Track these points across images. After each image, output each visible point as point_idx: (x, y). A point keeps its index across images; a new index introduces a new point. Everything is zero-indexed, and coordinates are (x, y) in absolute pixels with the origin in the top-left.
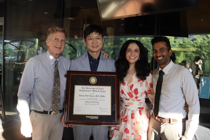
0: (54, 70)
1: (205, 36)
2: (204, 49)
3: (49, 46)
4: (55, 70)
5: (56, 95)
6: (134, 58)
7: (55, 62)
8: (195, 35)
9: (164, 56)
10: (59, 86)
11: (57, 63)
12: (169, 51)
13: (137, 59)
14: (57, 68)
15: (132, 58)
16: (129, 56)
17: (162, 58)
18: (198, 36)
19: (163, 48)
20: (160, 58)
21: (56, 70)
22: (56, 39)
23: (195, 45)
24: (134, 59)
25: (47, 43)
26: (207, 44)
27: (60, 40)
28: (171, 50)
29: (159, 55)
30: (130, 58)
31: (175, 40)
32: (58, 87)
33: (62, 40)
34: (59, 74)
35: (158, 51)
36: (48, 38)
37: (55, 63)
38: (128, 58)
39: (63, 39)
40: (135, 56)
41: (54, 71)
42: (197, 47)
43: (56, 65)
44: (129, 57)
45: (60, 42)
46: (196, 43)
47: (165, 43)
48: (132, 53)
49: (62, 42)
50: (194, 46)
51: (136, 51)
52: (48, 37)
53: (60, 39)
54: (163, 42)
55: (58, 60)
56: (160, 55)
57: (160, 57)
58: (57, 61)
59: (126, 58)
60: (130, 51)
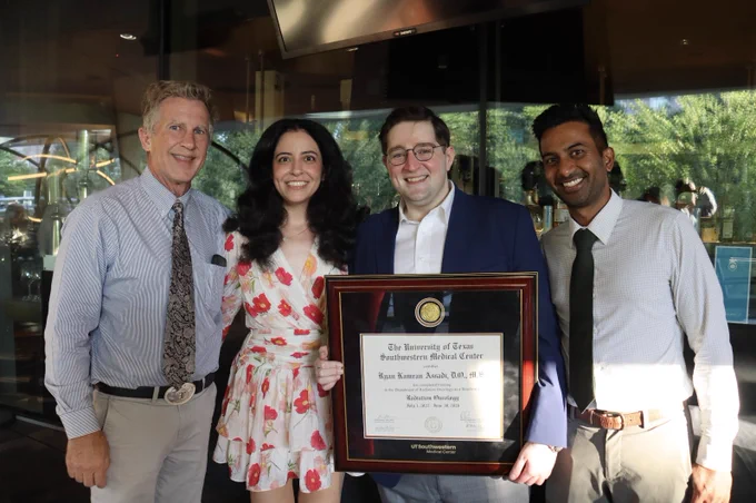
0: (169, 236)
1: (713, 98)
2: (709, 144)
3: (148, 153)
4: (174, 238)
5: (181, 325)
6: (303, 183)
7: (173, 208)
8: (679, 97)
9: (585, 175)
10: (190, 292)
11: (180, 210)
12: (601, 155)
13: (313, 187)
14: (182, 227)
15: (295, 184)
16: (286, 179)
17: (579, 180)
18: (691, 98)
19: (579, 144)
20: (573, 183)
21: (177, 234)
22: (174, 128)
23: (677, 132)
24: (304, 187)
25: (142, 139)
26: (719, 129)
27: (190, 128)
28: (609, 151)
29: (567, 172)
30: (289, 186)
31: (611, 118)
32: (187, 297)
33: (197, 130)
34: (188, 250)
35: (564, 155)
36: (146, 124)
37: (173, 212)
38: (281, 186)
39: (201, 124)
40: (307, 178)
41: (171, 240)
42: (685, 140)
43: (177, 217)
44: (287, 183)
45: (188, 136)
46: (684, 126)
47: (584, 126)
48: (293, 168)
49: (197, 136)
50: (674, 137)
51: (308, 158)
52: (146, 120)
53: (190, 124)
54: (576, 123)
55: (183, 199)
56: (572, 171)
57: (571, 178)
58: (179, 204)
59: (274, 185)
60: (285, 159)
